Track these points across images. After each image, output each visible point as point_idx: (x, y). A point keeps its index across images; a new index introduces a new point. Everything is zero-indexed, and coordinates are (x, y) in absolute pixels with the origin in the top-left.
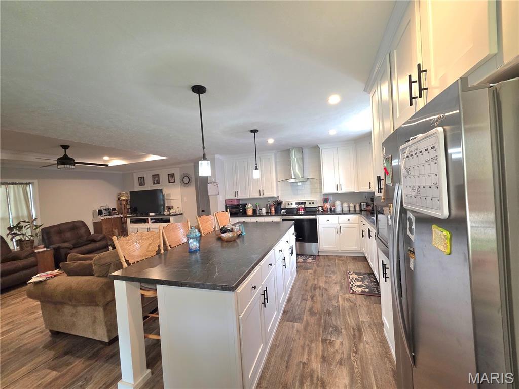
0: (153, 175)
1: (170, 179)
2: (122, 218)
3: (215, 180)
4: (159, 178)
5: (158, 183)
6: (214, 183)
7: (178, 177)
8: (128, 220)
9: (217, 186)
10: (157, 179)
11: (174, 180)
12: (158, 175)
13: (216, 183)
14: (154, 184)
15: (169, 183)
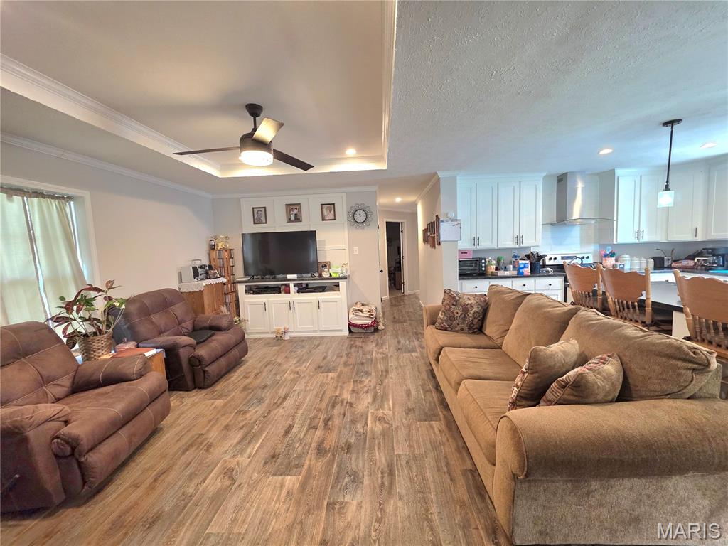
0: (287, 205)
1: (325, 213)
2: (224, 284)
3: (456, 215)
4: (299, 210)
5: (298, 219)
6: (452, 221)
7: (342, 211)
8: (241, 288)
9: (459, 226)
10: (296, 211)
11: (335, 216)
12: (299, 204)
13: (457, 220)
14: (289, 220)
15: (323, 220)
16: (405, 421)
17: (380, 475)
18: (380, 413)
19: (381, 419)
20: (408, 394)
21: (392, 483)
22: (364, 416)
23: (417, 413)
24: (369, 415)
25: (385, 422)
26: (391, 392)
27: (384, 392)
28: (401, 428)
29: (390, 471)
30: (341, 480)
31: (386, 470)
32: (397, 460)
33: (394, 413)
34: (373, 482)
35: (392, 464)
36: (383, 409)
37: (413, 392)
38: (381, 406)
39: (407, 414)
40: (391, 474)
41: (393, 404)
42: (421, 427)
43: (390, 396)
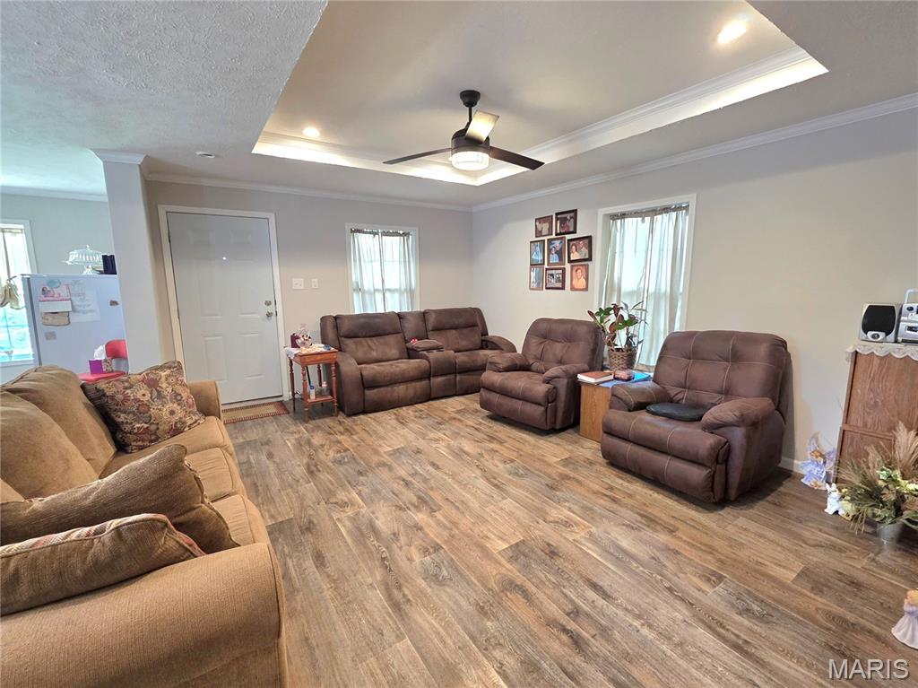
16: (311, 512)
17: (410, 597)
18: (350, 512)
19: (344, 505)
20: (319, 559)
21: (390, 597)
22: (369, 501)
23: (296, 529)
24: (362, 504)
25: (336, 503)
26: (355, 551)
27: (366, 547)
28: (313, 503)
29: (400, 609)
30: (450, 569)
31: (406, 607)
32: (399, 629)
33: (331, 517)
34: (412, 586)
35: (403, 619)
36: (349, 518)
37: (309, 564)
38: (353, 519)
39: (311, 522)
40: (396, 606)
41: (338, 530)
42: (288, 513)
43: (349, 540)
